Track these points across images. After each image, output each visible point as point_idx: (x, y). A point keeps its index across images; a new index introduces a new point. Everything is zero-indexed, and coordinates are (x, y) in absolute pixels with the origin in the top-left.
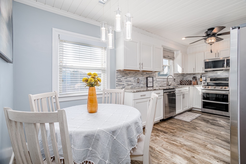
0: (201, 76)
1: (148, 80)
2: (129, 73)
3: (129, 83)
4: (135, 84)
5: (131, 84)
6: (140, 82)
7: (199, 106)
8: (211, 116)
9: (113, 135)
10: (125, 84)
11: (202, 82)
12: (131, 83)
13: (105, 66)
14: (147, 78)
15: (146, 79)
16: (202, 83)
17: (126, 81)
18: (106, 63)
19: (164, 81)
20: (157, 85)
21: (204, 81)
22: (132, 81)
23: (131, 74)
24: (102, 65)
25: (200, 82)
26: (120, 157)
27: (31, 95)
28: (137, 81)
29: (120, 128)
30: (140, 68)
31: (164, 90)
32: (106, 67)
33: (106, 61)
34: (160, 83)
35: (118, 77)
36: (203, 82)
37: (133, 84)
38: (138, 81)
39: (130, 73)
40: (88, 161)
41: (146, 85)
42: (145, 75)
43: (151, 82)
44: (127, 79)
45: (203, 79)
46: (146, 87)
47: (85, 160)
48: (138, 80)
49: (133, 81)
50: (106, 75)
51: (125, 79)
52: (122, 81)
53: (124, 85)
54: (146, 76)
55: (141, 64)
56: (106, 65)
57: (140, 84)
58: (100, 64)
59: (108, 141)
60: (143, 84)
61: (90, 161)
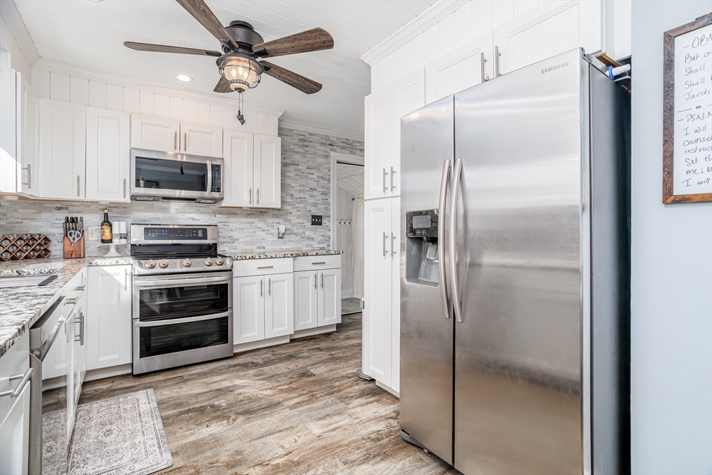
0: (106, 215)
7: (117, 356)
8: (184, 381)
11: (111, 241)
16: (108, 249)
21: (121, 238)
25: (103, 241)
36: (116, 241)
45: (115, 231)
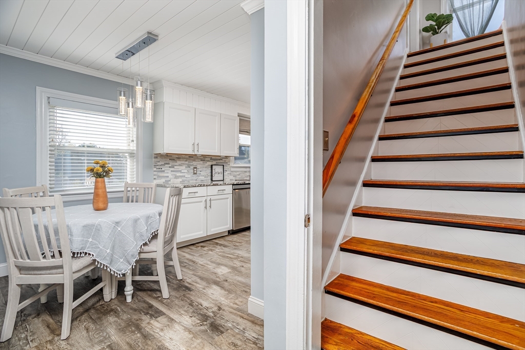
1: (213, 170)
2: (178, 158)
3: (178, 174)
4: (189, 176)
5: (182, 176)
6: (198, 172)
9: (117, 226)
10: (170, 176)
12: (181, 174)
13: (133, 147)
14: (212, 166)
15: (210, 169)
17: (172, 171)
18: (135, 142)
19: (246, 172)
20: (232, 177)
22: (182, 171)
23: (181, 160)
24: (129, 145)
26: (126, 249)
27: (7, 189)
28: (192, 171)
29: (125, 220)
30: (193, 151)
31: (233, 185)
32: (135, 148)
33: (135, 139)
34: (238, 175)
35: (158, 165)
37: (185, 176)
38: (194, 171)
39: (180, 158)
40: (88, 252)
41: (210, 178)
42: (208, 161)
43: (219, 173)
44: (174, 167)
46: (210, 181)
47: (85, 251)
48: (195, 169)
49: (186, 171)
50: (135, 160)
51: (170, 167)
52: (164, 171)
53: (168, 177)
54: (210, 163)
55: (196, 145)
56: (135, 145)
57: (198, 176)
58: (125, 145)
59: (110, 231)
60: (203, 176)
61: (90, 252)
